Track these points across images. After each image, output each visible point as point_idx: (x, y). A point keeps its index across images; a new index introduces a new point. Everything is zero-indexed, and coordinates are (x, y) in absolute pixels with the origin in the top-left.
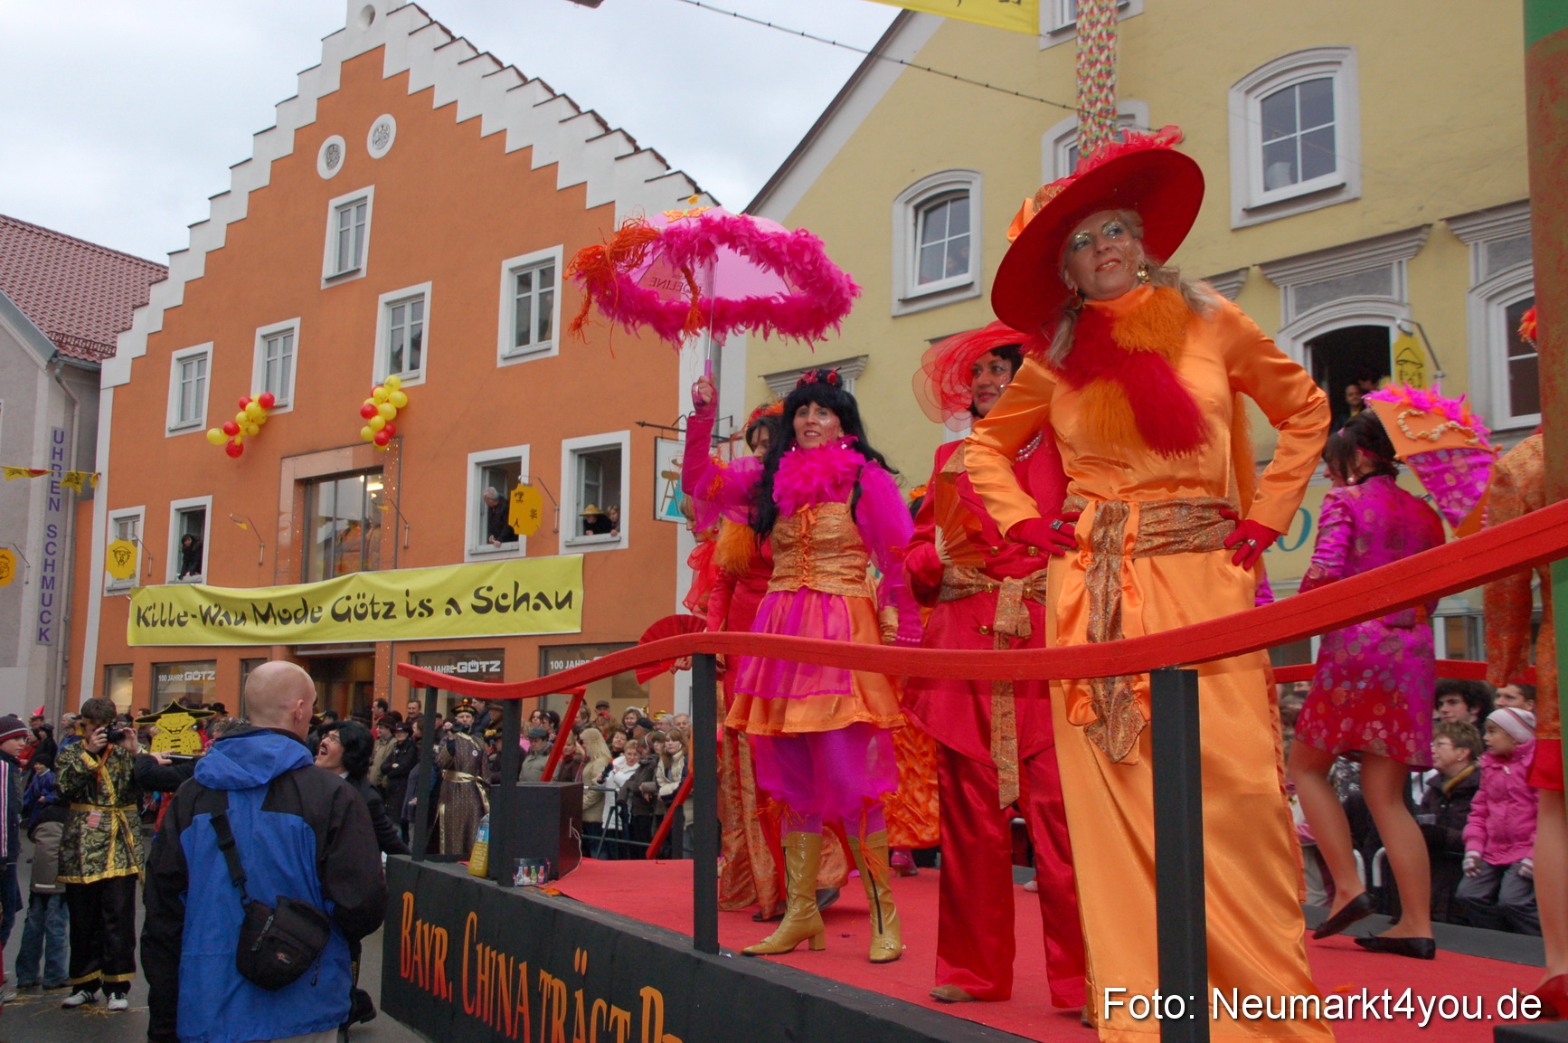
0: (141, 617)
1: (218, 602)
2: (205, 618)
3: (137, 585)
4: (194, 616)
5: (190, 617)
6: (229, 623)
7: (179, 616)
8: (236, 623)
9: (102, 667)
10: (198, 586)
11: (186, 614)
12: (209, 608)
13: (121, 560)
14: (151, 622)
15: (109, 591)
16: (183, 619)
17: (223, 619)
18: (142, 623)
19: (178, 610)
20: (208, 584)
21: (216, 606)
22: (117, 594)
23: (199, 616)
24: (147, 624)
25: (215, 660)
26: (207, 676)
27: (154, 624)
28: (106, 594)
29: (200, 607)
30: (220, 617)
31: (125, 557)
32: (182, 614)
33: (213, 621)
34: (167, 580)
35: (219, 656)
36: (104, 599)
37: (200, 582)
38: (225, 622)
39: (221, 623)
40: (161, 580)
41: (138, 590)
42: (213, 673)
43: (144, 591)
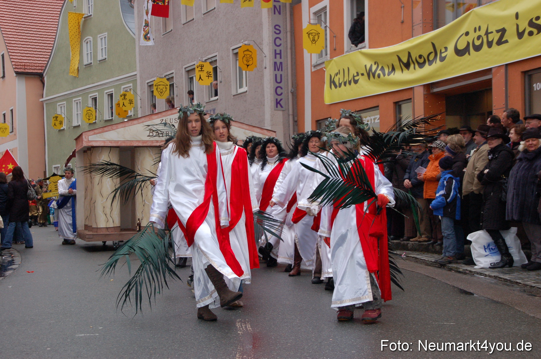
0: (332, 82)
1: (376, 61)
2: (370, 74)
3: (329, 59)
4: (362, 75)
5: (360, 75)
6: (384, 75)
7: (354, 77)
8: (388, 75)
9: (315, 123)
10: (363, 50)
11: (358, 73)
12: (371, 65)
13: (314, 40)
14: (338, 84)
15: (315, 66)
16: (356, 78)
17: (380, 72)
18: (333, 86)
19: (353, 72)
20: (370, 48)
21: (375, 63)
22: (319, 68)
23: (365, 74)
24: (336, 87)
25: (378, 106)
26: (374, 119)
27: (340, 85)
28: (313, 70)
29: (366, 66)
30: (378, 72)
31: (316, 37)
32: (355, 74)
33: (374, 77)
34: (345, 50)
35: (381, 102)
36: (312, 73)
37: (364, 47)
38: (382, 75)
39: (379, 76)
40: (342, 52)
41: (330, 61)
42: (378, 116)
43: (333, 62)
